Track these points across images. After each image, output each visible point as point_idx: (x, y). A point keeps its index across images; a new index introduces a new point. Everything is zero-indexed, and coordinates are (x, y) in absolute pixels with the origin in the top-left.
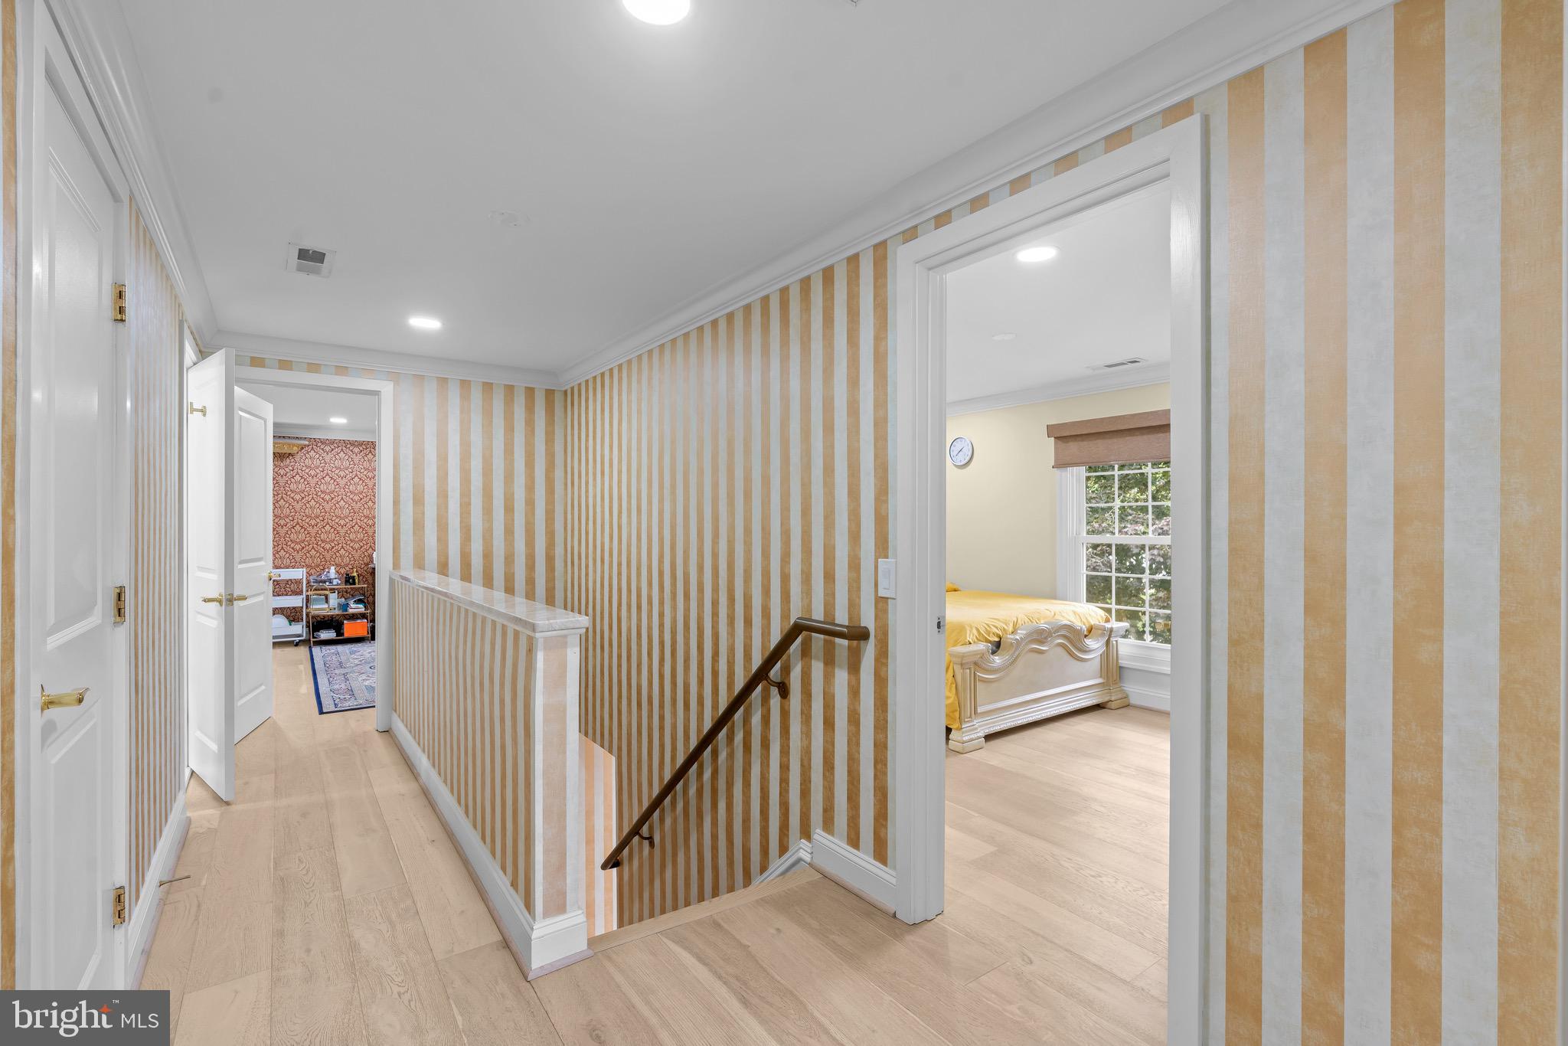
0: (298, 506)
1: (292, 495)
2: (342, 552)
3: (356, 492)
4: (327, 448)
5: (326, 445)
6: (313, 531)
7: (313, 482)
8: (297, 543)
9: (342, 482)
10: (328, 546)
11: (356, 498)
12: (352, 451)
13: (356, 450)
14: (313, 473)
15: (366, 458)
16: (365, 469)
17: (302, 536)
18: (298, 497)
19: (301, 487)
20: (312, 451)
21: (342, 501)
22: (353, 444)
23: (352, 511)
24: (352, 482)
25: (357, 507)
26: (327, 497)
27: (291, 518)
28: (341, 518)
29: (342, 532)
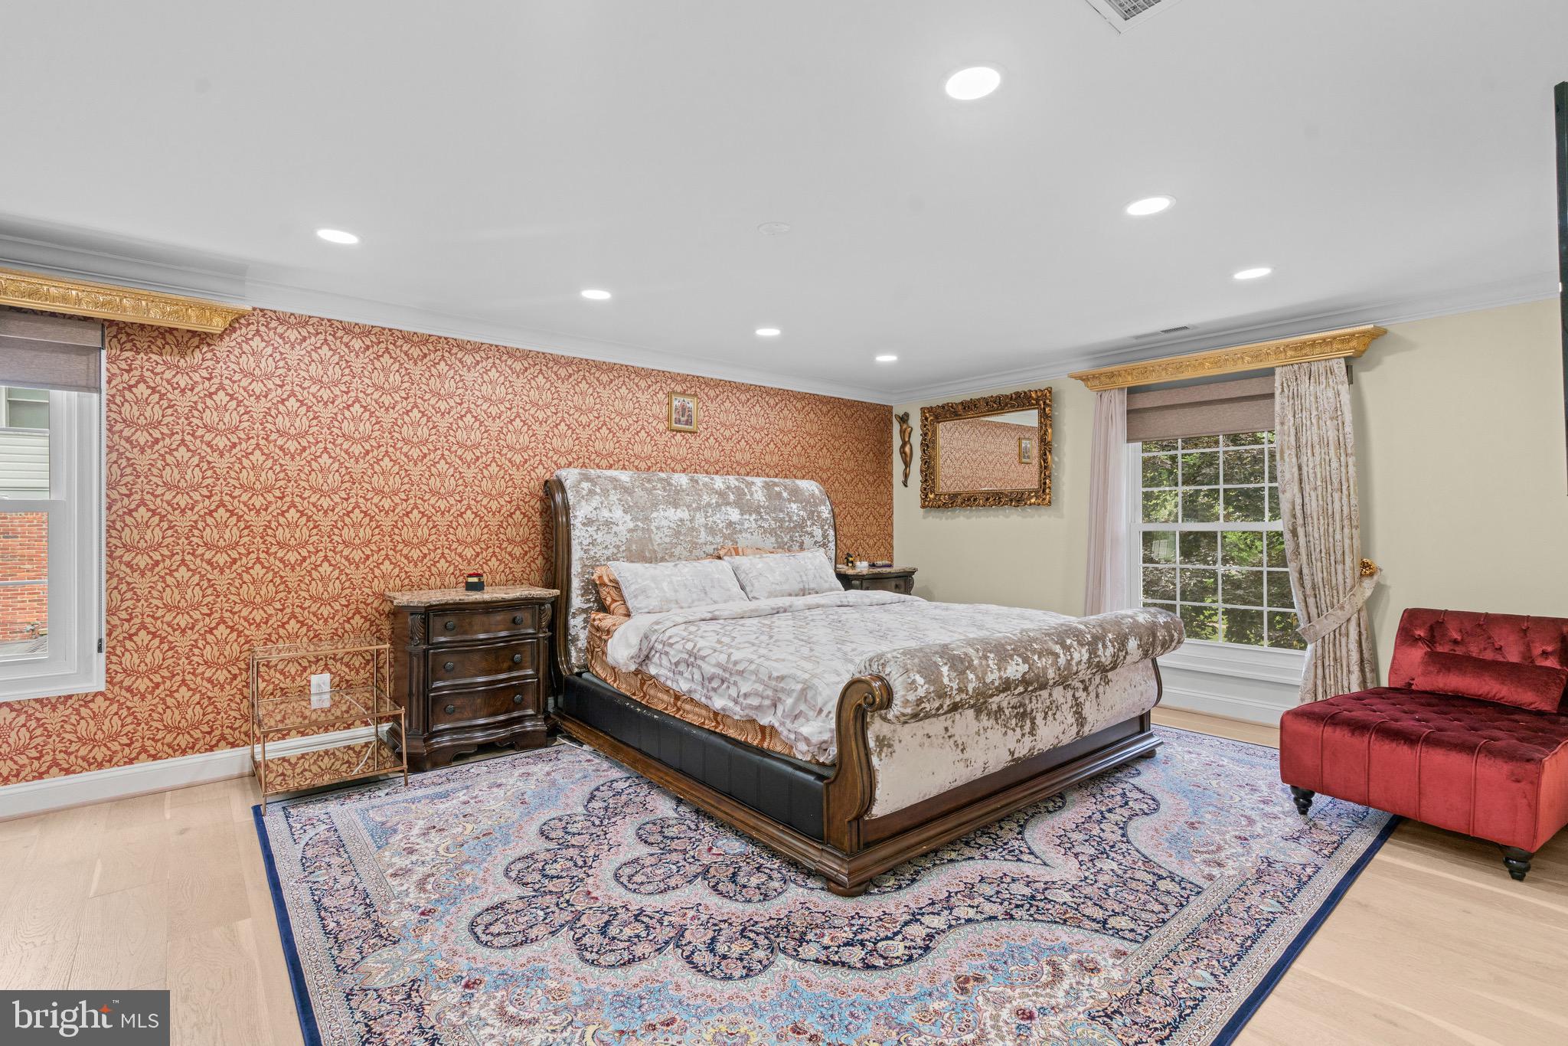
0: (222, 465)
1: (208, 437)
2: (326, 568)
3: (357, 435)
4: (293, 335)
5: (290, 326)
6: (258, 522)
7: (258, 408)
8: (219, 550)
9: (326, 414)
10: (292, 557)
11: (357, 450)
12: (347, 345)
13: (357, 344)
14: (258, 387)
15: (377, 364)
16: (377, 387)
17: (231, 534)
18: (221, 442)
19: (231, 418)
20: (257, 339)
21: (325, 456)
22: (348, 329)
23: (347, 478)
24: (347, 413)
25: (357, 469)
26: (292, 446)
27: (205, 492)
28: (324, 494)
29: (326, 524)
